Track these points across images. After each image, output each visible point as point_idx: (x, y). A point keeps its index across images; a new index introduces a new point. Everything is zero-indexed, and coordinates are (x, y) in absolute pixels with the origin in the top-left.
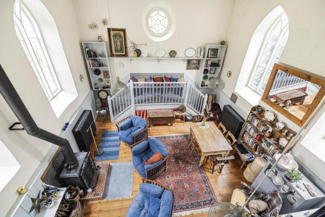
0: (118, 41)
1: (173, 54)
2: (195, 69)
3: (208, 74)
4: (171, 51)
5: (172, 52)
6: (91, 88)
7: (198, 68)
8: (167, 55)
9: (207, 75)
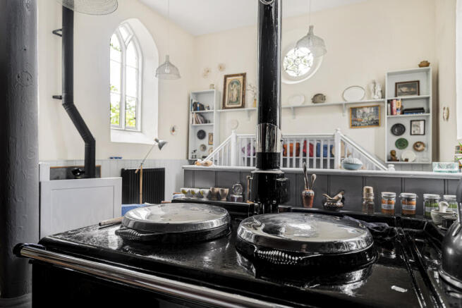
0: (235, 90)
1: (318, 98)
2: (370, 125)
3: (406, 136)
4: (316, 96)
5: (318, 97)
6: (188, 158)
7: (376, 123)
8: (309, 103)
9: (403, 136)
